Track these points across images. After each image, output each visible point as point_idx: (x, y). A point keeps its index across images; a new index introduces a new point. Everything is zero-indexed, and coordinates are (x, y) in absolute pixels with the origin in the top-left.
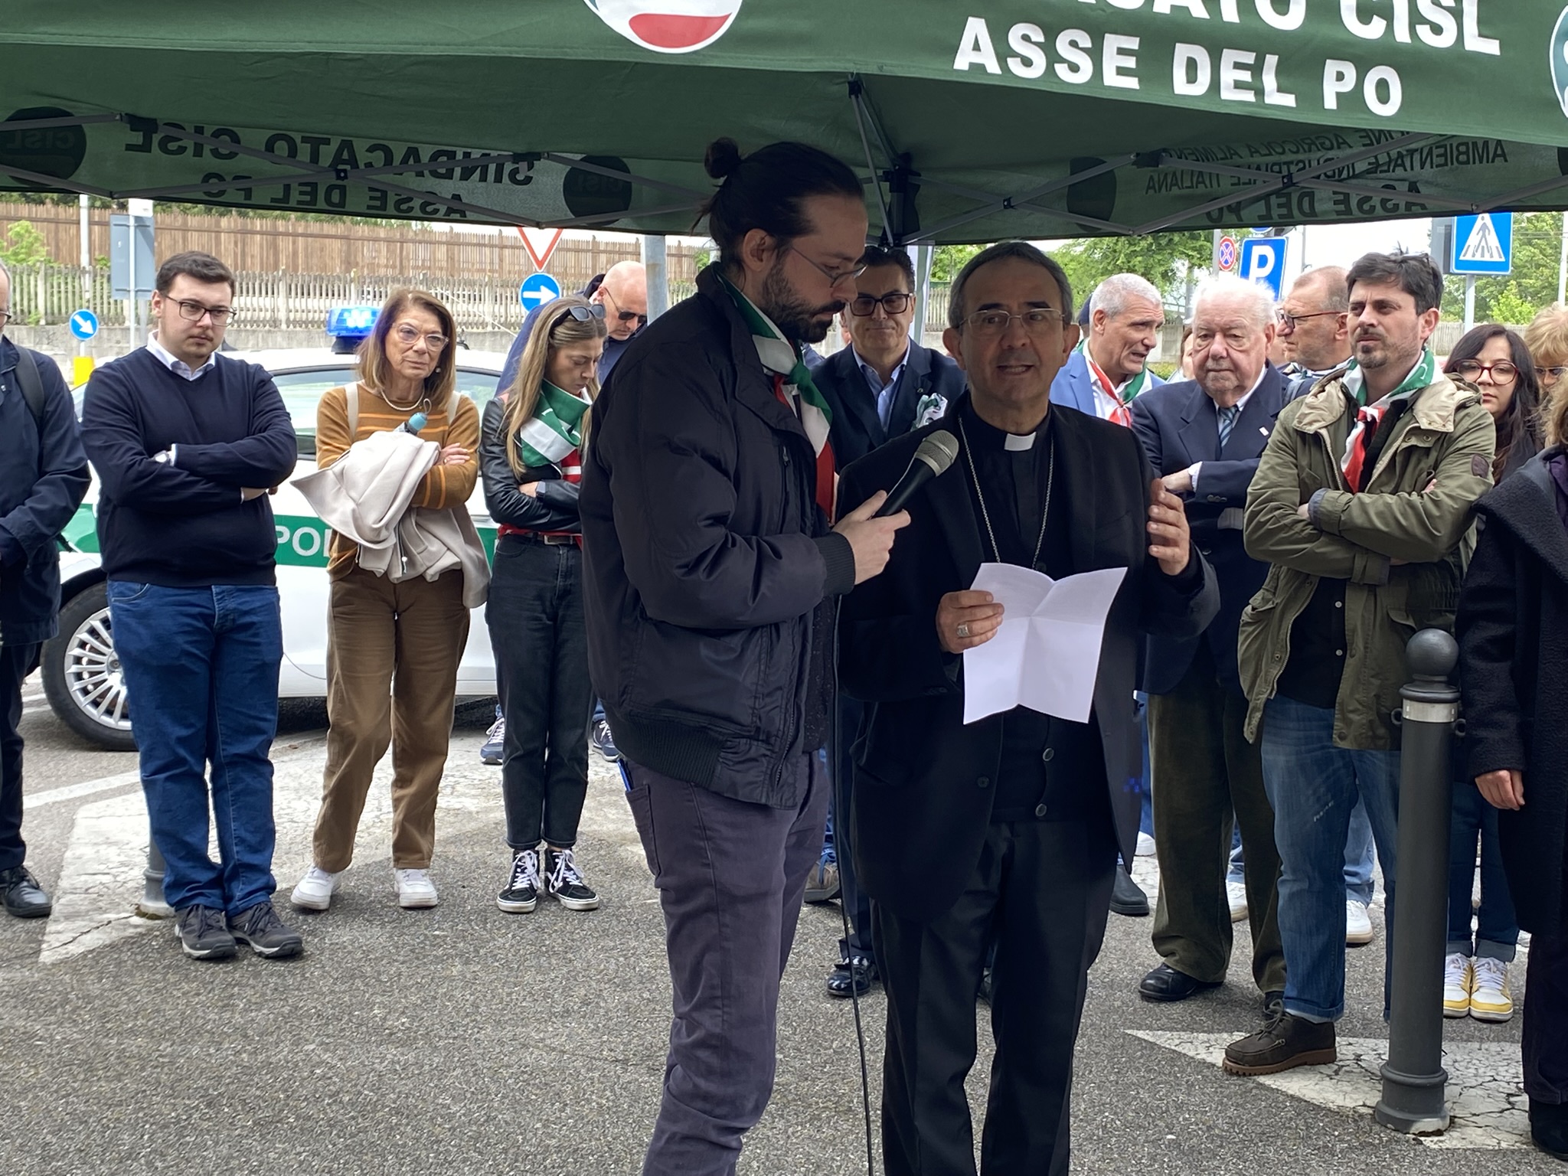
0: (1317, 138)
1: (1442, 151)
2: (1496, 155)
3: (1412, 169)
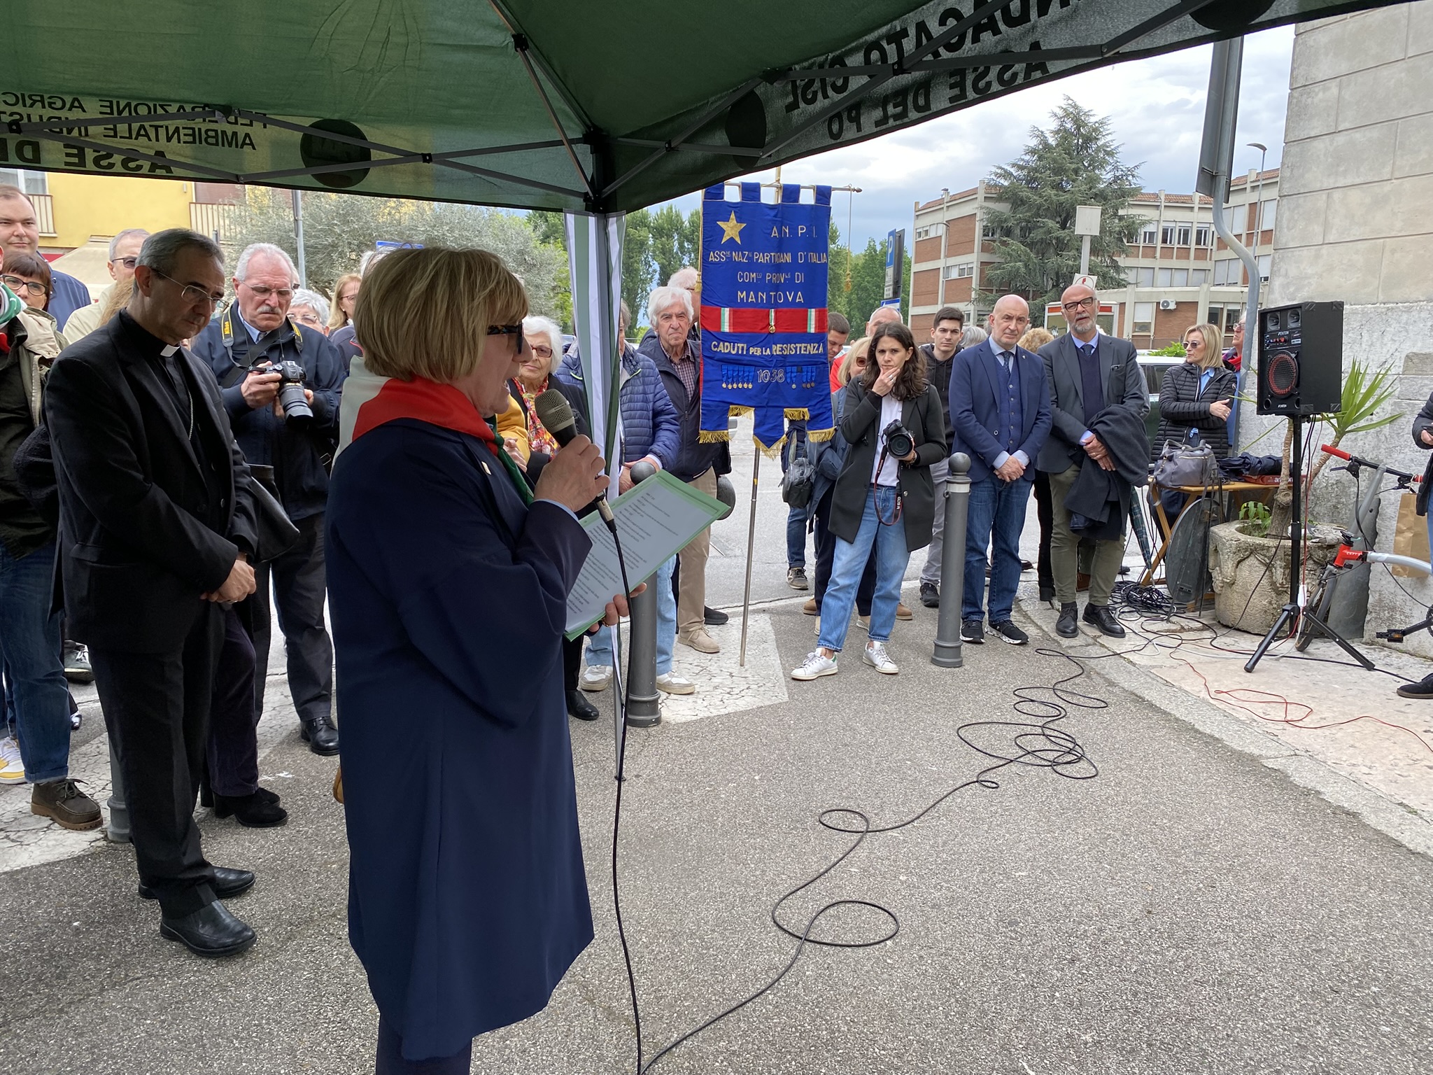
1: (190, 132)
2: (244, 144)
3: (157, 140)
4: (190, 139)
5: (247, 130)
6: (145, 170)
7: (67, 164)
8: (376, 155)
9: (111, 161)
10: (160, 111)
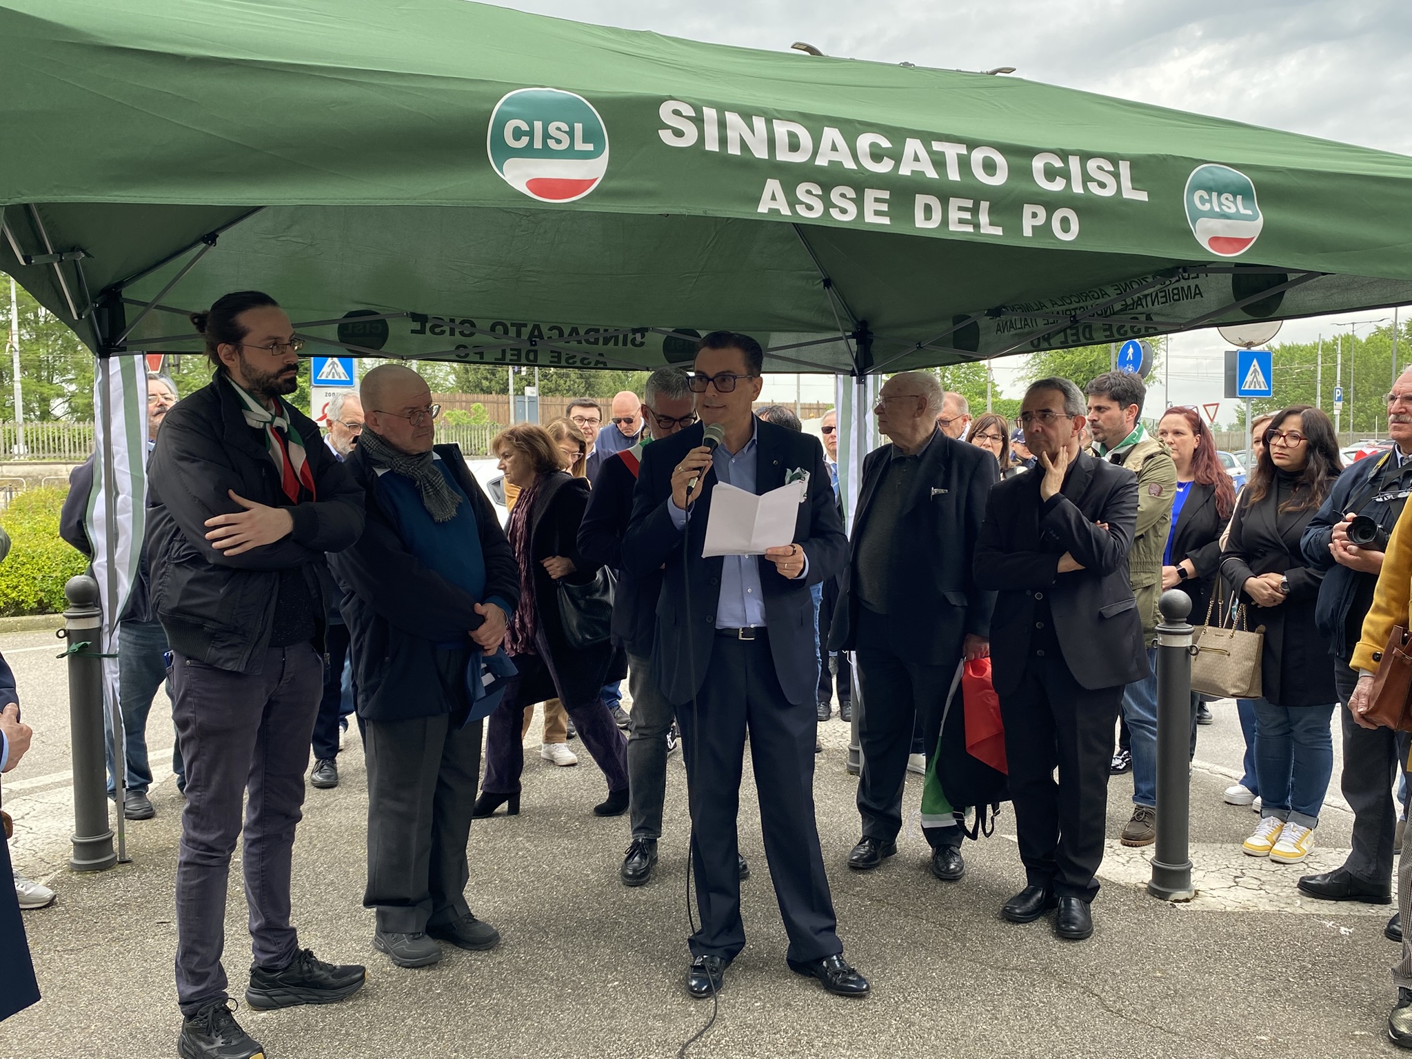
0: (1090, 292)
1: (1163, 294)
2: (1195, 294)
3: (1147, 306)
4: (1164, 300)
5: (1197, 281)
6: (1143, 332)
7: (1106, 336)
8: (1291, 277)
9: (1125, 329)
10: (1144, 283)
